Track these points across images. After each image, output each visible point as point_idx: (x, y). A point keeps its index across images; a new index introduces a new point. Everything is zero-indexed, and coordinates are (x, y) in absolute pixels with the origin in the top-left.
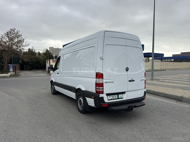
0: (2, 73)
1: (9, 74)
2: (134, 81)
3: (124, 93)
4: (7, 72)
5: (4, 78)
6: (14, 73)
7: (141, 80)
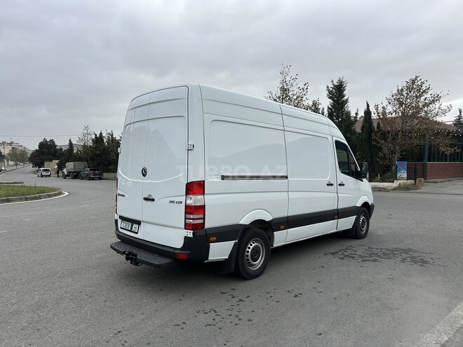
0: (383, 181)
1: (396, 184)
2: (153, 200)
3: (139, 223)
4: (391, 178)
5: (380, 191)
6: (412, 181)
7: (172, 202)
